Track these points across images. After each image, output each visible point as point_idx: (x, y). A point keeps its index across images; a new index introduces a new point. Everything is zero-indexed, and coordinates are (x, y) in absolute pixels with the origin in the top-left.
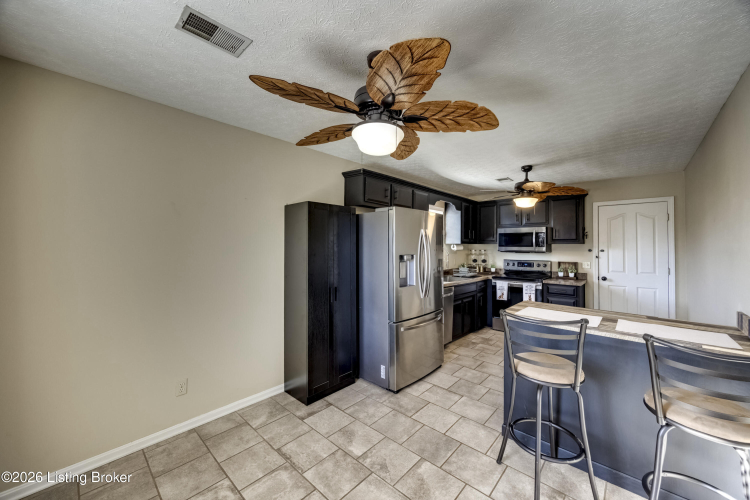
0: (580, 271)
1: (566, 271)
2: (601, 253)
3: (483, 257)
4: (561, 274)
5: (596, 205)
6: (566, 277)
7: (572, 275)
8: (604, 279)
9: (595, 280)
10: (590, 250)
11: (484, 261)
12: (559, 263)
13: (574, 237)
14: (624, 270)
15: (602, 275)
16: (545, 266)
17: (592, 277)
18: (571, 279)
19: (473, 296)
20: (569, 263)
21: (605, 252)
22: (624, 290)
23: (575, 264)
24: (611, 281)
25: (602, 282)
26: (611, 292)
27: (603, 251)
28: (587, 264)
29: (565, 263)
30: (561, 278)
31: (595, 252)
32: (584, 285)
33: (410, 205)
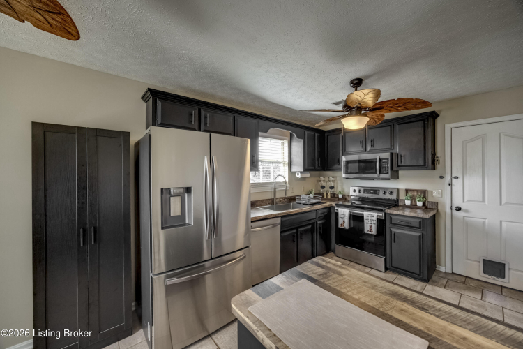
0: (430, 199)
1: (413, 199)
2: (454, 180)
3: (332, 184)
4: (408, 203)
5: (448, 126)
6: (413, 206)
7: (420, 204)
8: (459, 209)
9: (448, 210)
10: (441, 177)
11: (332, 188)
12: (407, 191)
13: (421, 163)
14: (484, 200)
15: (456, 204)
16: (391, 193)
17: (444, 206)
18: (419, 208)
19: (313, 224)
20: (417, 191)
21: (460, 180)
22: (484, 223)
23: (424, 193)
24: (467, 211)
25: (455, 213)
26: (467, 225)
27: (457, 178)
28: (439, 192)
29: (414, 190)
30: (407, 207)
31: (447, 179)
32: (434, 215)
33: (232, 132)
